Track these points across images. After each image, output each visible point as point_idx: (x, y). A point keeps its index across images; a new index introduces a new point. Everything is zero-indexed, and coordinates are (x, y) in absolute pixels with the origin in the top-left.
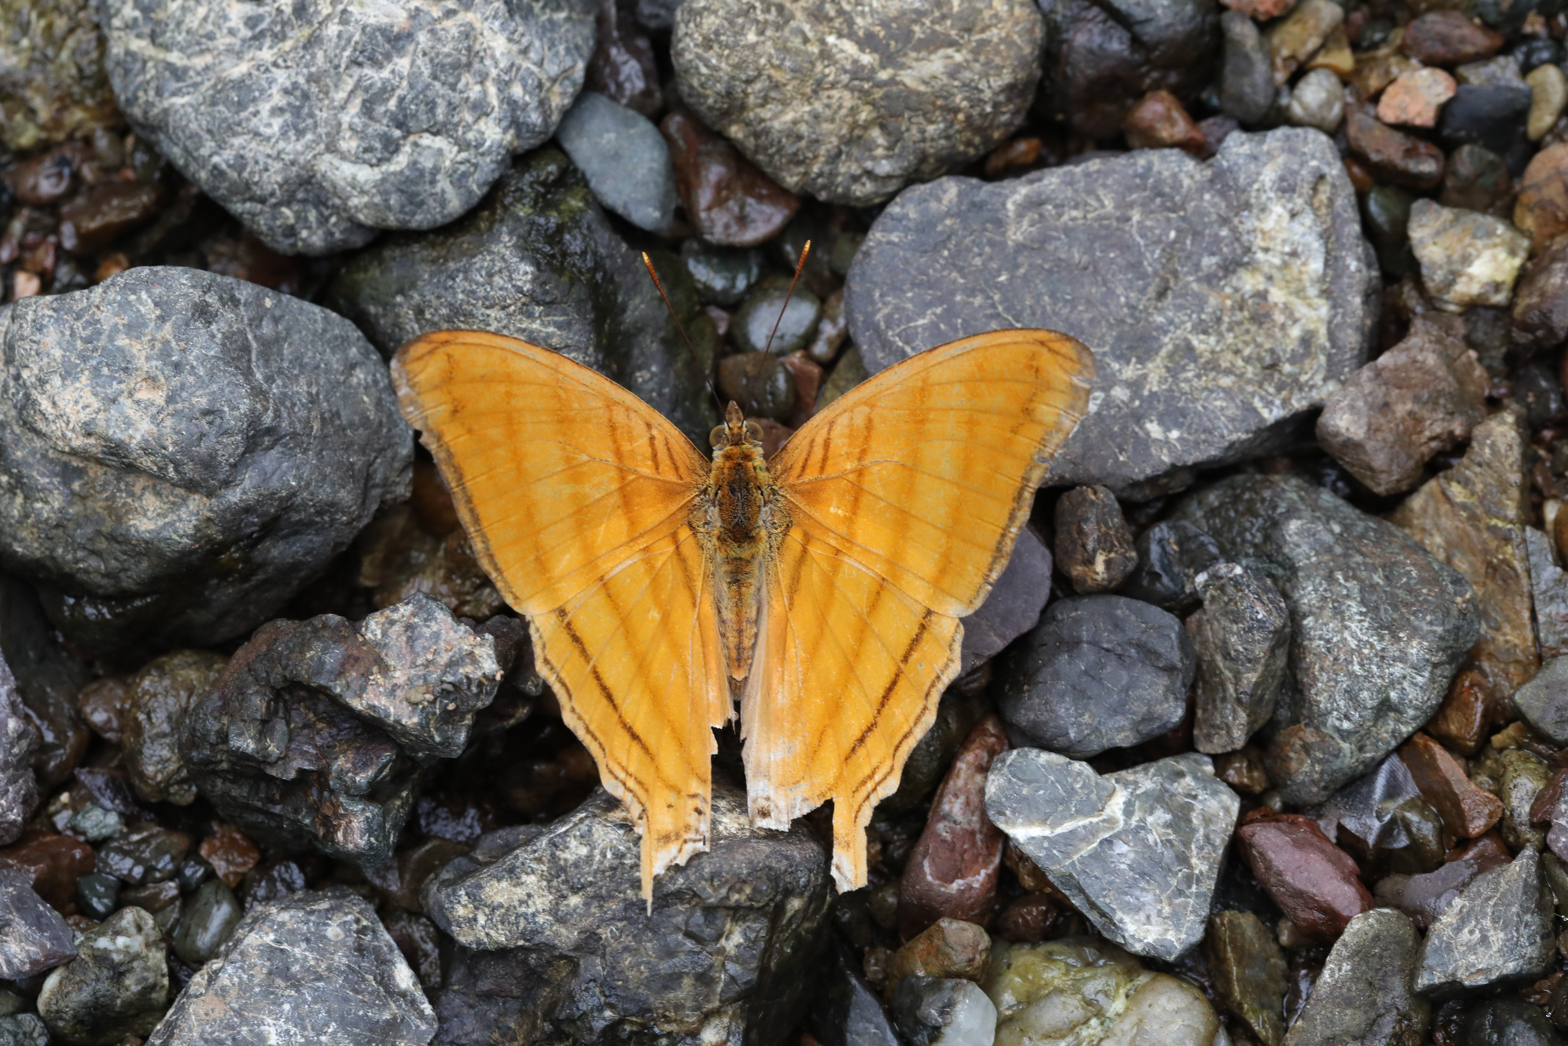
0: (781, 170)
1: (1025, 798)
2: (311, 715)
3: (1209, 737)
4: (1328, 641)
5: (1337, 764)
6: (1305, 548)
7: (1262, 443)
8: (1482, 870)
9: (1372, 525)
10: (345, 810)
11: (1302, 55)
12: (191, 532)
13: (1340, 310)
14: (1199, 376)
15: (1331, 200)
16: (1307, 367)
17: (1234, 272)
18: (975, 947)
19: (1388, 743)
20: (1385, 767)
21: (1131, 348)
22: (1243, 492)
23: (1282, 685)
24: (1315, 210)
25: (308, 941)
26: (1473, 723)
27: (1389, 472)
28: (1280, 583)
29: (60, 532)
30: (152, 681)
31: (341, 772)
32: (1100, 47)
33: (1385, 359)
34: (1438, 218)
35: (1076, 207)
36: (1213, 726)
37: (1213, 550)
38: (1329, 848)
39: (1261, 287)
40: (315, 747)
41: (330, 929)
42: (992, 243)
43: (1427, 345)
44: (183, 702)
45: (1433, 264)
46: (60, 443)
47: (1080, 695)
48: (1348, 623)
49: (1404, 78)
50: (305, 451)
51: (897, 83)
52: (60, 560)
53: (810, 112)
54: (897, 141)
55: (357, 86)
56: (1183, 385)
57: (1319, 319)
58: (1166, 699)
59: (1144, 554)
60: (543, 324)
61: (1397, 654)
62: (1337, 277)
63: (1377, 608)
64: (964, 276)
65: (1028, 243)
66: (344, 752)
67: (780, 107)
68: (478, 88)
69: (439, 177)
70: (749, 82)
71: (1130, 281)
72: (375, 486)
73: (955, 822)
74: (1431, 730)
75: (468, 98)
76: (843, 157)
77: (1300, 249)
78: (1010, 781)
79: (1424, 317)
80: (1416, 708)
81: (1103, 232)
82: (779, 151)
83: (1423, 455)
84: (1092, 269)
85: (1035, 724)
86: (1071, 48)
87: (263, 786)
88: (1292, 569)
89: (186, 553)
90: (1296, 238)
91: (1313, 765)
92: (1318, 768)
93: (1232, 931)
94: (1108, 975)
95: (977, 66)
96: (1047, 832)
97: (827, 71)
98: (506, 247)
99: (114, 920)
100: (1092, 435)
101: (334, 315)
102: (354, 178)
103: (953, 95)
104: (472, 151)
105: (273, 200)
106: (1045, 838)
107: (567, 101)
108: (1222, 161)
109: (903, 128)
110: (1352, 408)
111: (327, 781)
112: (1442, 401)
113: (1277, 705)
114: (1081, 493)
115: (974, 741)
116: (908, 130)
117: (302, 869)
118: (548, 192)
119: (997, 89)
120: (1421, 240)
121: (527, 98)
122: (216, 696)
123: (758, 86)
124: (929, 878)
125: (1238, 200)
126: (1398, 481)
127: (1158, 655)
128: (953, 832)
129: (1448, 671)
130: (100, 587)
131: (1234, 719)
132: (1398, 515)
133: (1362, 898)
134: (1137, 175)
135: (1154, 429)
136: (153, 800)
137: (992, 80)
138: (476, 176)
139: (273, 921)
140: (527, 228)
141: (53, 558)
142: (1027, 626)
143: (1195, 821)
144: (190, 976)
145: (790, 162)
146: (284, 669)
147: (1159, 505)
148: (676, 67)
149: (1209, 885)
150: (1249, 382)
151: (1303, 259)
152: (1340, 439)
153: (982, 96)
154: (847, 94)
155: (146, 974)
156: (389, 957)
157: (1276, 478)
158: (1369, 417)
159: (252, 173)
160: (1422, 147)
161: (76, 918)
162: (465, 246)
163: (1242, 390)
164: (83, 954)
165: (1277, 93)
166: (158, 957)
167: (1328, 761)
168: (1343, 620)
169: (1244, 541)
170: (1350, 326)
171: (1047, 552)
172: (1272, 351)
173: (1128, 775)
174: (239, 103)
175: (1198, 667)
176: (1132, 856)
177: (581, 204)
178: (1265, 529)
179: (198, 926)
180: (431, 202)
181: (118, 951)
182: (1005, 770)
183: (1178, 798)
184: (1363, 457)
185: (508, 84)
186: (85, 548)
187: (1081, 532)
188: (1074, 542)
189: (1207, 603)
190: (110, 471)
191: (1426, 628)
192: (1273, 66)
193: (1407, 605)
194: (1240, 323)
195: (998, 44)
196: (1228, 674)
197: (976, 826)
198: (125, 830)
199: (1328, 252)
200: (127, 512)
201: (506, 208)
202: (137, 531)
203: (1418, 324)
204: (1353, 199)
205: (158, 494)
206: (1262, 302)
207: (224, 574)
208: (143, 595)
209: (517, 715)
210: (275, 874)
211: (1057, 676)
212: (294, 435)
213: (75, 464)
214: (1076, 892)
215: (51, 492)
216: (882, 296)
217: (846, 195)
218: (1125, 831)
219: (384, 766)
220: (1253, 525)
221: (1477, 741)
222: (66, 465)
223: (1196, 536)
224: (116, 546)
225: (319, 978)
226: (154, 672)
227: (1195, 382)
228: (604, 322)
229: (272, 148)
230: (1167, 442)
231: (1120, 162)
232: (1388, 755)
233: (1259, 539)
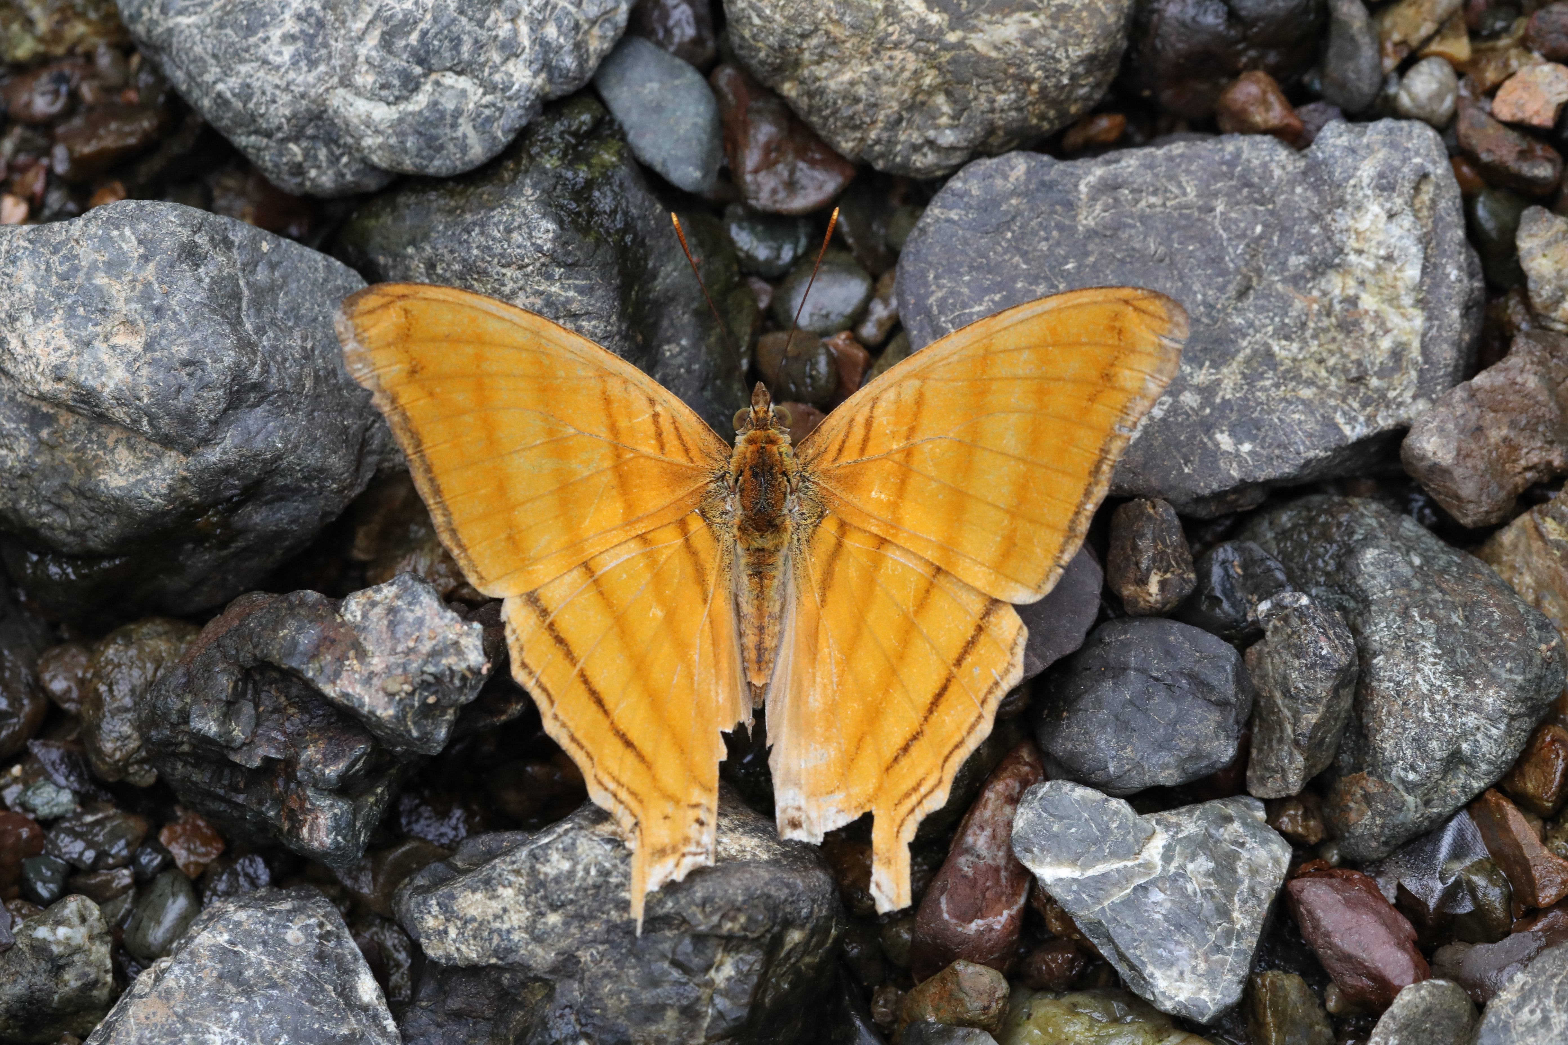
0: (836, 133)
1: (1055, 836)
2: (282, 699)
3: (1262, 781)
4: (1398, 684)
5: (1400, 818)
6: (1381, 580)
7: (1342, 463)
8: (1550, 944)
9: (1456, 559)
10: (312, 804)
11: (1414, 40)
12: (164, 491)
13: (1436, 323)
14: (1277, 386)
15: (1433, 201)
16: (1396, 383)
17: (1323, 274)
18: (991, 994)
19: (1458, 798)
20: (1453, 824)
21: (1204, 350)
22: (1318, 515)
23: (1346, 728)
24: (1416, 213)
25: (265, 943)
26: (1552, 782)
27: (1478, 503)
28: (1352, 617)
29: (25, 482)
30: (117, 650)
31: (310, 763)
32: (1194, 19)
33: (1481, 379)
34: (1550, 228)
35: (1155, 193)
36: (1267, 769)
37: (1280, 576)
38: (1385, 910)
39: (1351, 292)
40: (284, 733)
41: (290, 932)
42: (1060, 227)
43: (1528, 367)
44: (149, 676)
45: (1542, 277)
46: (29, 386)
47: (1123, 726)
48: (1421, 666)
49: (1524, 73)
50: (294, 411)
51: (967, 47)
52: (23, 513)
53: (869, 73)
54: (964, 110)
55: (377, 16)
56: (1259, 394)
57: (1413, 331)
58: (1217, 737)
59: (1204, 576)
60: (562, 287)
61: (1471, 702)
62: (1436, 285)
63: (1453, 651)
64: (1027, 262)
65: (1100, 229)
66: (315, 742)
67: (837, 66)
68: (508, 26)
69: (460, 121)
70: (804, 36)
71: (1209, 277)
72: (371, 453)
73: (978, 856)
74: (1507, 787)
75: (496, 37)
76: (904, 124)
77: (1396, 254)
78: (1040, 816)
79: (1528, 336)
80: (1490, 763)
81: (1183, 222)
82: (834, 113)
83: (1516, 486)
84: (1168, 261)
85: (1072, 755)
86: (1162, 18)
87: (227, 772)
88: (1365, 602)
89: (158, 515)
90: (1393, 240)
91: (1373, 818)
92: (1378, 821)
93: (1274, 994)
94: (1135, 1033)
95: (1055, 34)
96: (1076, 874)
97: (891, 29)
98: (528, 201)
99: (56, 908)
100: (1156, 443)
101: (338, 263)
102: (369, 116)
103: (1027, 63)
104: (499, 94)
105: (280, 135)
106: (1074, 880)
107: (606, 46)
108: (1317, 151)
109: (971, 96)
110: (1441, 430)
111: (294, 771)
112: (1541, 428)
113: (1339, 750)
114: (1139, 505)
115: (1005, 769)
116: (976, 98)
117: (268, 864)
118: (580, 143)
119: (1076, 60)
120: (1530, 251)
121: (562, 40)
122: (180, 672)
123: (814, 41)
124: (946, 916)
125: (1332, 196)
126: (1487, 513)
127: (1211, 688)
128: (975, 866)
129: (1527, 724)
130: (65, 545)
131: (1290, 763)
132: (1487, 550)
133: (1417, 966)
134: (1223, 162)
135: (1224, 440)
136: (110, 780)
137: (1070, 49)
138: (501, 122)
139: (229, 920)
140: (553, 181)
141: (15, 511)
142: (1070, 648)
143: (1240, 871)
144: (138, 973)
145: (846, 126)
146: (255, 647)
147: (1228, 522)
148: (728, 15)
149: (1251, 942)
150: (1331, 395)
151: (1399, 264)
152: (1425, 463)
153: (1059, 66)
154: (911, 56)
155: (87, 969)
156: (352, 966)
157: (1356, 501)
158: (1459, 441)
159: (259, 104)
160: (1539, 149)
161: (18, 902)
162: (485, 197)
163: (1323, 403)
164: (21, 943)
165: (1385, 81)
166: (102, 952)
167: (1390, 814)
168: (1416, 661)
169: (1315, 568)
170: (1445, 340)
171: (1098, 568)
172: (1359, 363)
173: (1170, 816)
174: (248, 27)
175: (1255, 703)
176: (1168, 905)
177: (614, 159)
178: (1338, 556)
179: (150, 919)
180: (451, 147)
181: (58, 943)
182: (1036, 803)
183: (1224, 845)
184: (1449, 484)
185: (541, 23)
186: (49, 502)
187: (1135, 548)
188: (1127, 559)
189: (1269, 633)
190: (82, 420)
191: (1505, 676)
192: (1381, 51)
193: (1486, 649)
194: (1326, 330)
195: (1080, 11)
196: (1287, 713)
197: (1002, 862)
198: (79, 810)
199: (1426, 258)
200: (97, 466)
201: (532, 158)
202: (107, 487)
203: (1520, 343)
204: (1458, 201)
205: (132, 448)
206: (1352, 309)
207: (201, 539)
208: (112, 557)
209: (510, 711)
210: (239, 868)
211: (1099, 704)
212: (283, 393)
213: (45, 410)
214: (1105, 940)
215: (17, 439)
216: (936, 278)
217: (905, 165)
218: (1162, 878)
219: (357, 759)
220: (1327, 551)
221: (1554, 801)
222: (35, 410)
223: (1263, 560)
224: (84, 501)
225: (274, 985)
226: (119, 641)
227: (1273, 392)
228: (632, 289)
229: (281, 78)
230: (1238, 455)
231: (1207, 147)
232: (1457, 811)
233: (1331, 567)
